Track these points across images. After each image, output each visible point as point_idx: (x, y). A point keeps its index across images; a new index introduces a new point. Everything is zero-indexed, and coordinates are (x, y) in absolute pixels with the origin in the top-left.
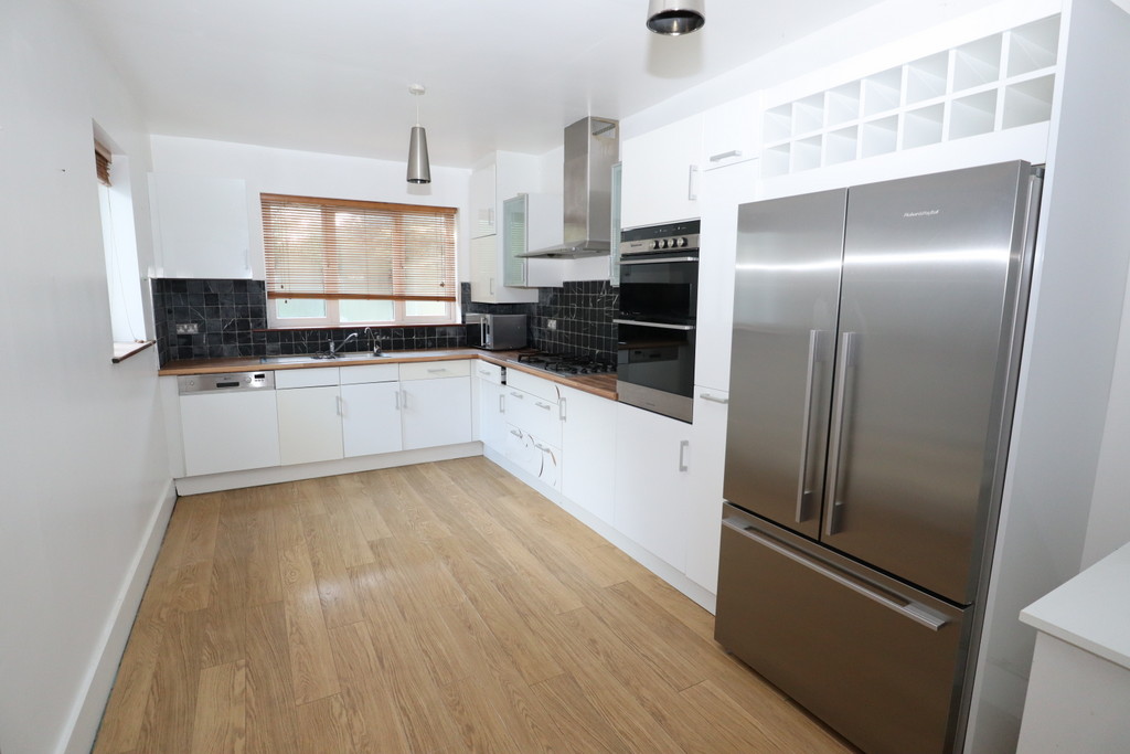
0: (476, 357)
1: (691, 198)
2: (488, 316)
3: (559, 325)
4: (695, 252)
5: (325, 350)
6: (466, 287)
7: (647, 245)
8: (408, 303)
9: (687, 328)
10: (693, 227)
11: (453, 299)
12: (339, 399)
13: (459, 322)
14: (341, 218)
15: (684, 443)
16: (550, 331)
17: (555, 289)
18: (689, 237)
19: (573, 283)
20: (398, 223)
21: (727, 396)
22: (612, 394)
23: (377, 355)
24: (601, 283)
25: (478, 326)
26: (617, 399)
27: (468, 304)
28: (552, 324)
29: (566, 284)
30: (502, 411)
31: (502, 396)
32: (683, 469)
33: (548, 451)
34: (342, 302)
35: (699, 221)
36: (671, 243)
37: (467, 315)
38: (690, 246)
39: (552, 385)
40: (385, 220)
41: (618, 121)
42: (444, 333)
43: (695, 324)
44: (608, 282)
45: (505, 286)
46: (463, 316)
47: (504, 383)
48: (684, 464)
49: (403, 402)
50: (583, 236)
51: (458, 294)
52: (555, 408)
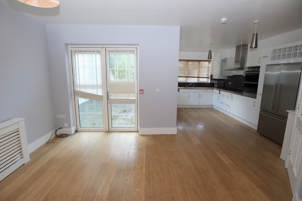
0: (214, 89)
1: (259, 63)
2: (216, 81)
3: (231, 83)
4: (259, 71)
5: (186, 86)
6: (212, 76)
7: (251, 70)
8: (200, 78)
9: (256, 83)
10: (259, 67)
11: (209, 78)
12: (189, 95)
13: (210, 82)
14: (189, 63)
15: (255, 102)
16: (229, 84)
17: (231, 76)
18: (258, 69)
19: (235, 75)
20: (199, 63)
21: (262, 94)
22: (242, 95)
23: (194, 87)
24: (241, 75)
25: (214, 83)
26: (243, 95)
27: (212, 79)
28: (230, 83)
29: (234, 75)
30: (219, 99)
31: (219, 96)
32: (254, 106)
33: (228, 105)
34: (188, 78)
35: (260, 67)
36: (255, 70)
37: (212, 81)
38: (258, 70)
39: (230, 93)
40: (197, 63)
41: (248, 45)
42: (206, 84)
43: (258, 83)
44: (243, 75)
45: (220, 76)
46: (211, 81)
47: (220, 94)
48: (254, 105)
49: (200, 96)
50: (238, 66)
51: (210, 77)
52: (230, 98)
